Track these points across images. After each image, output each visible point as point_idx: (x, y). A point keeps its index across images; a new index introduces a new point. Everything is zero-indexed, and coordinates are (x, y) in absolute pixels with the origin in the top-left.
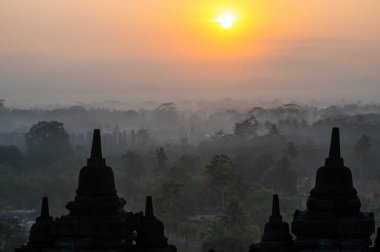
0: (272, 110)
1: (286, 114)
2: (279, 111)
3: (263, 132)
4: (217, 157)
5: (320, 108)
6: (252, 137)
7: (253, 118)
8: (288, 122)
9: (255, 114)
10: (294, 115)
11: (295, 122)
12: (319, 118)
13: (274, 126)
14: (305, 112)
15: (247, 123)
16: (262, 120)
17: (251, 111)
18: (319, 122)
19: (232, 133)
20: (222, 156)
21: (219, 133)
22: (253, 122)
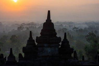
0: (27, 24)
1: (31, 25)
2: (29, 24)
3: (25, 30)
4: (13, 36)
5: (40, 23)
6: (22, 31)
7: (22, 26)
8: (31, 27)
9: (23, 25)
10: (33, 25)
11: (33, 27)
12: (39, 26)
13: (28, 28)
14: (36, 25)
15: (21, 27)
16: (25, 27)
17: (22, 24)
18: (39, 27)
19: (17, 30)
20: (14, 35)
21: (13, 30)
22: (22, 27)
